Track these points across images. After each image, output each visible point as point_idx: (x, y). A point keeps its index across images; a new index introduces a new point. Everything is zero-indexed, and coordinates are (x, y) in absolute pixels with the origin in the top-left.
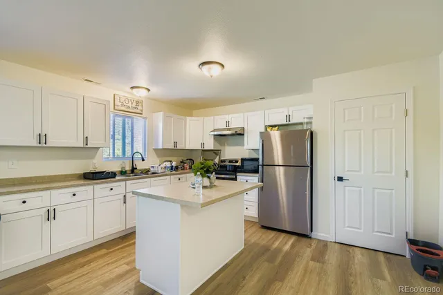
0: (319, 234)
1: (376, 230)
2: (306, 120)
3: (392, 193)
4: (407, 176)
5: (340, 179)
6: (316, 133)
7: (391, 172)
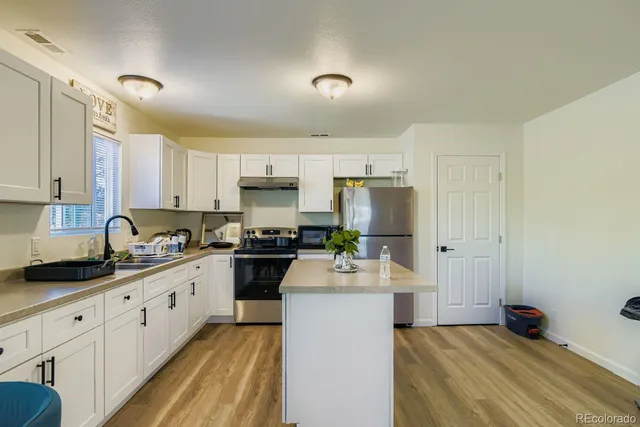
0: (421, 320)
1: (476, 302)
2: (396, 175)
3: (488, 262)
4: (500, 241)
5: (444, 249)
6: (417, 194)
7: (487, 239)
